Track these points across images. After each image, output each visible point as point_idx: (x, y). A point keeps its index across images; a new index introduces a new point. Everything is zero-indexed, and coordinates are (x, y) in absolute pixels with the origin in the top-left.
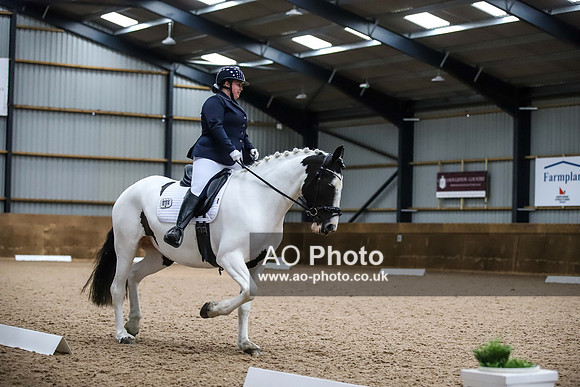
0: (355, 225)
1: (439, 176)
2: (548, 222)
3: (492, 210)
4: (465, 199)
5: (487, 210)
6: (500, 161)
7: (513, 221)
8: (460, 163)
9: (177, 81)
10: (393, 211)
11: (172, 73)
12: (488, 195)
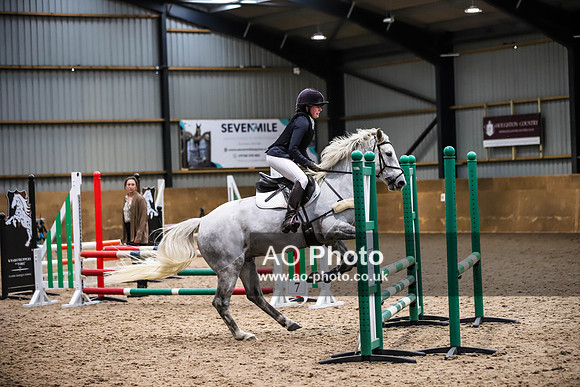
1: (486, 121)
3: (549, 160)
4: (517, 147)
5: (543, 160)
6: (556, 100)
7: (573, 172)
8: (509, 104)
9: (170, 24)
10: (434, 166)
11: (163, 16)
12: (543, 141)
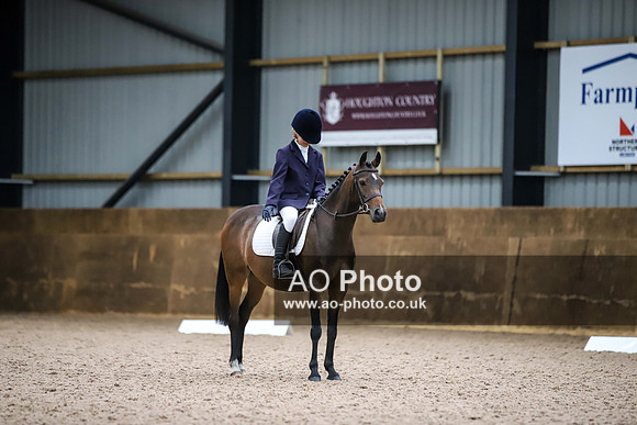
0: (119, 214)
1: (325, 93)
2: (590, 205)
3: (452, 176)
4: (389, 149)
5: (442, 176)
6: (473, 55)
7: (504, 203)
8: (376, 60)
10: (211, 180)
12: (444, 138)
